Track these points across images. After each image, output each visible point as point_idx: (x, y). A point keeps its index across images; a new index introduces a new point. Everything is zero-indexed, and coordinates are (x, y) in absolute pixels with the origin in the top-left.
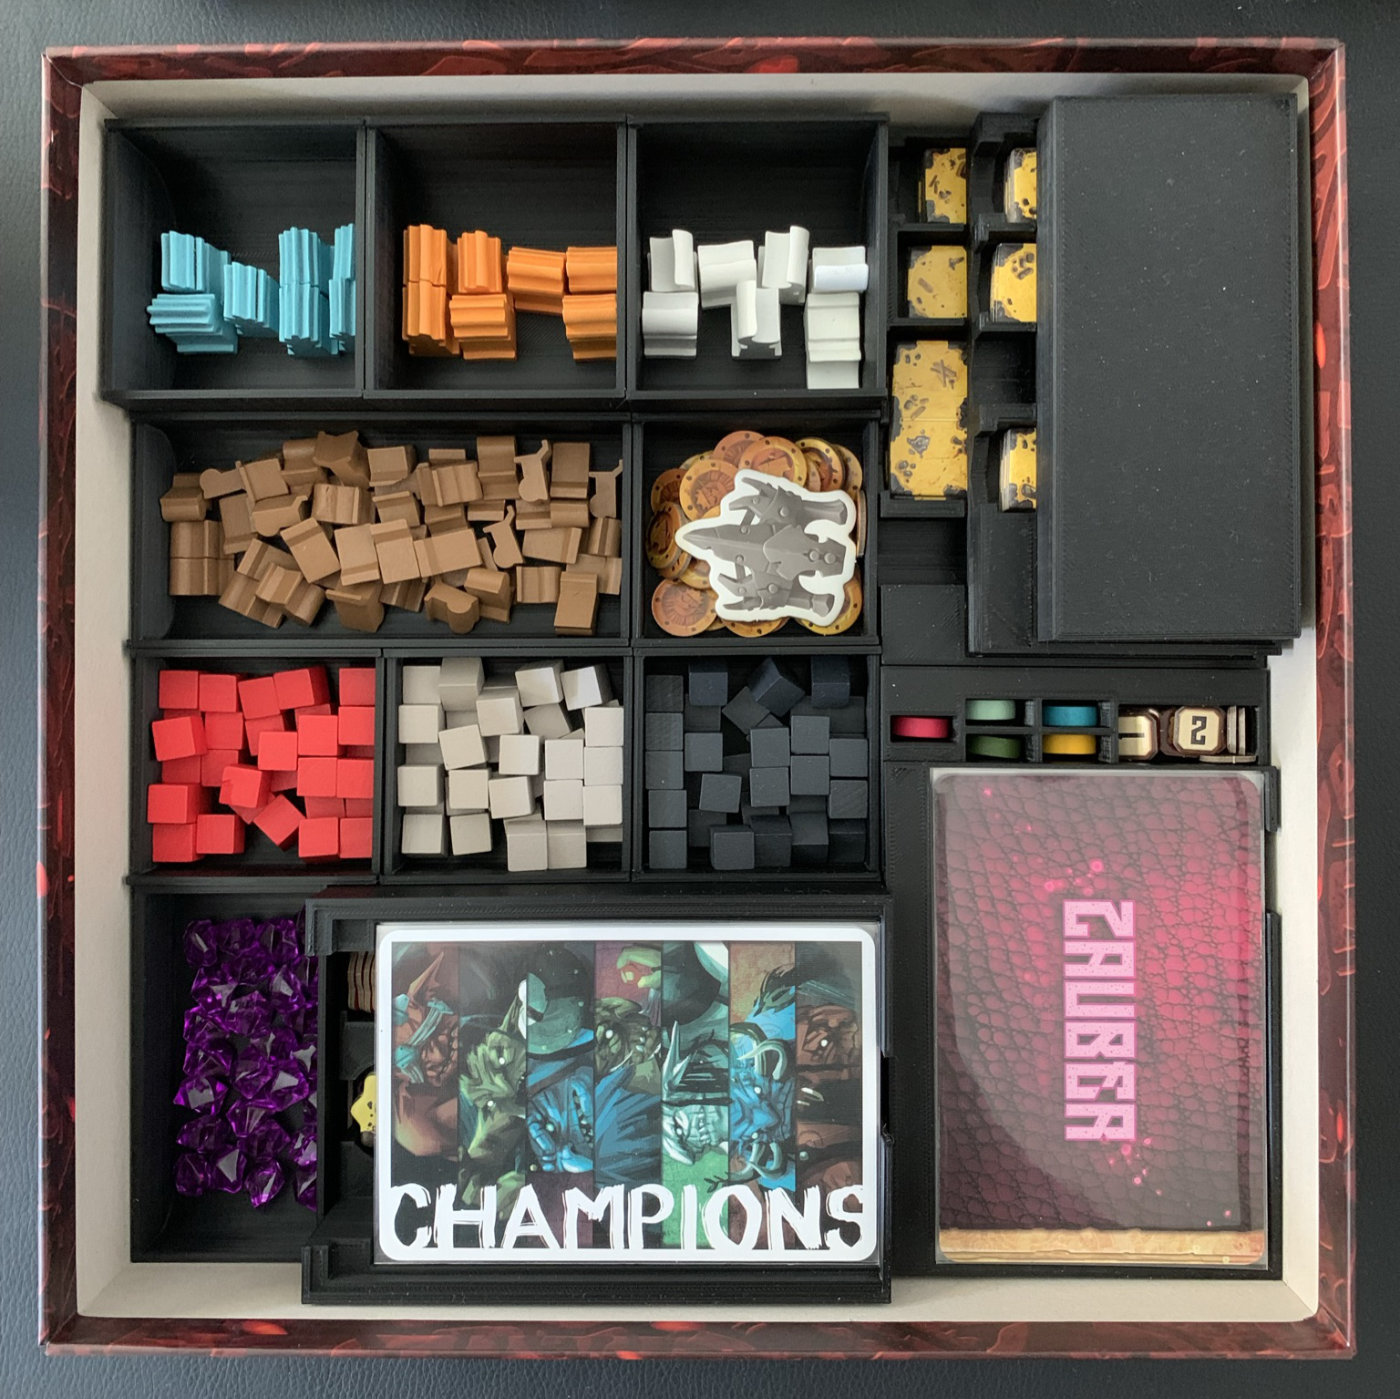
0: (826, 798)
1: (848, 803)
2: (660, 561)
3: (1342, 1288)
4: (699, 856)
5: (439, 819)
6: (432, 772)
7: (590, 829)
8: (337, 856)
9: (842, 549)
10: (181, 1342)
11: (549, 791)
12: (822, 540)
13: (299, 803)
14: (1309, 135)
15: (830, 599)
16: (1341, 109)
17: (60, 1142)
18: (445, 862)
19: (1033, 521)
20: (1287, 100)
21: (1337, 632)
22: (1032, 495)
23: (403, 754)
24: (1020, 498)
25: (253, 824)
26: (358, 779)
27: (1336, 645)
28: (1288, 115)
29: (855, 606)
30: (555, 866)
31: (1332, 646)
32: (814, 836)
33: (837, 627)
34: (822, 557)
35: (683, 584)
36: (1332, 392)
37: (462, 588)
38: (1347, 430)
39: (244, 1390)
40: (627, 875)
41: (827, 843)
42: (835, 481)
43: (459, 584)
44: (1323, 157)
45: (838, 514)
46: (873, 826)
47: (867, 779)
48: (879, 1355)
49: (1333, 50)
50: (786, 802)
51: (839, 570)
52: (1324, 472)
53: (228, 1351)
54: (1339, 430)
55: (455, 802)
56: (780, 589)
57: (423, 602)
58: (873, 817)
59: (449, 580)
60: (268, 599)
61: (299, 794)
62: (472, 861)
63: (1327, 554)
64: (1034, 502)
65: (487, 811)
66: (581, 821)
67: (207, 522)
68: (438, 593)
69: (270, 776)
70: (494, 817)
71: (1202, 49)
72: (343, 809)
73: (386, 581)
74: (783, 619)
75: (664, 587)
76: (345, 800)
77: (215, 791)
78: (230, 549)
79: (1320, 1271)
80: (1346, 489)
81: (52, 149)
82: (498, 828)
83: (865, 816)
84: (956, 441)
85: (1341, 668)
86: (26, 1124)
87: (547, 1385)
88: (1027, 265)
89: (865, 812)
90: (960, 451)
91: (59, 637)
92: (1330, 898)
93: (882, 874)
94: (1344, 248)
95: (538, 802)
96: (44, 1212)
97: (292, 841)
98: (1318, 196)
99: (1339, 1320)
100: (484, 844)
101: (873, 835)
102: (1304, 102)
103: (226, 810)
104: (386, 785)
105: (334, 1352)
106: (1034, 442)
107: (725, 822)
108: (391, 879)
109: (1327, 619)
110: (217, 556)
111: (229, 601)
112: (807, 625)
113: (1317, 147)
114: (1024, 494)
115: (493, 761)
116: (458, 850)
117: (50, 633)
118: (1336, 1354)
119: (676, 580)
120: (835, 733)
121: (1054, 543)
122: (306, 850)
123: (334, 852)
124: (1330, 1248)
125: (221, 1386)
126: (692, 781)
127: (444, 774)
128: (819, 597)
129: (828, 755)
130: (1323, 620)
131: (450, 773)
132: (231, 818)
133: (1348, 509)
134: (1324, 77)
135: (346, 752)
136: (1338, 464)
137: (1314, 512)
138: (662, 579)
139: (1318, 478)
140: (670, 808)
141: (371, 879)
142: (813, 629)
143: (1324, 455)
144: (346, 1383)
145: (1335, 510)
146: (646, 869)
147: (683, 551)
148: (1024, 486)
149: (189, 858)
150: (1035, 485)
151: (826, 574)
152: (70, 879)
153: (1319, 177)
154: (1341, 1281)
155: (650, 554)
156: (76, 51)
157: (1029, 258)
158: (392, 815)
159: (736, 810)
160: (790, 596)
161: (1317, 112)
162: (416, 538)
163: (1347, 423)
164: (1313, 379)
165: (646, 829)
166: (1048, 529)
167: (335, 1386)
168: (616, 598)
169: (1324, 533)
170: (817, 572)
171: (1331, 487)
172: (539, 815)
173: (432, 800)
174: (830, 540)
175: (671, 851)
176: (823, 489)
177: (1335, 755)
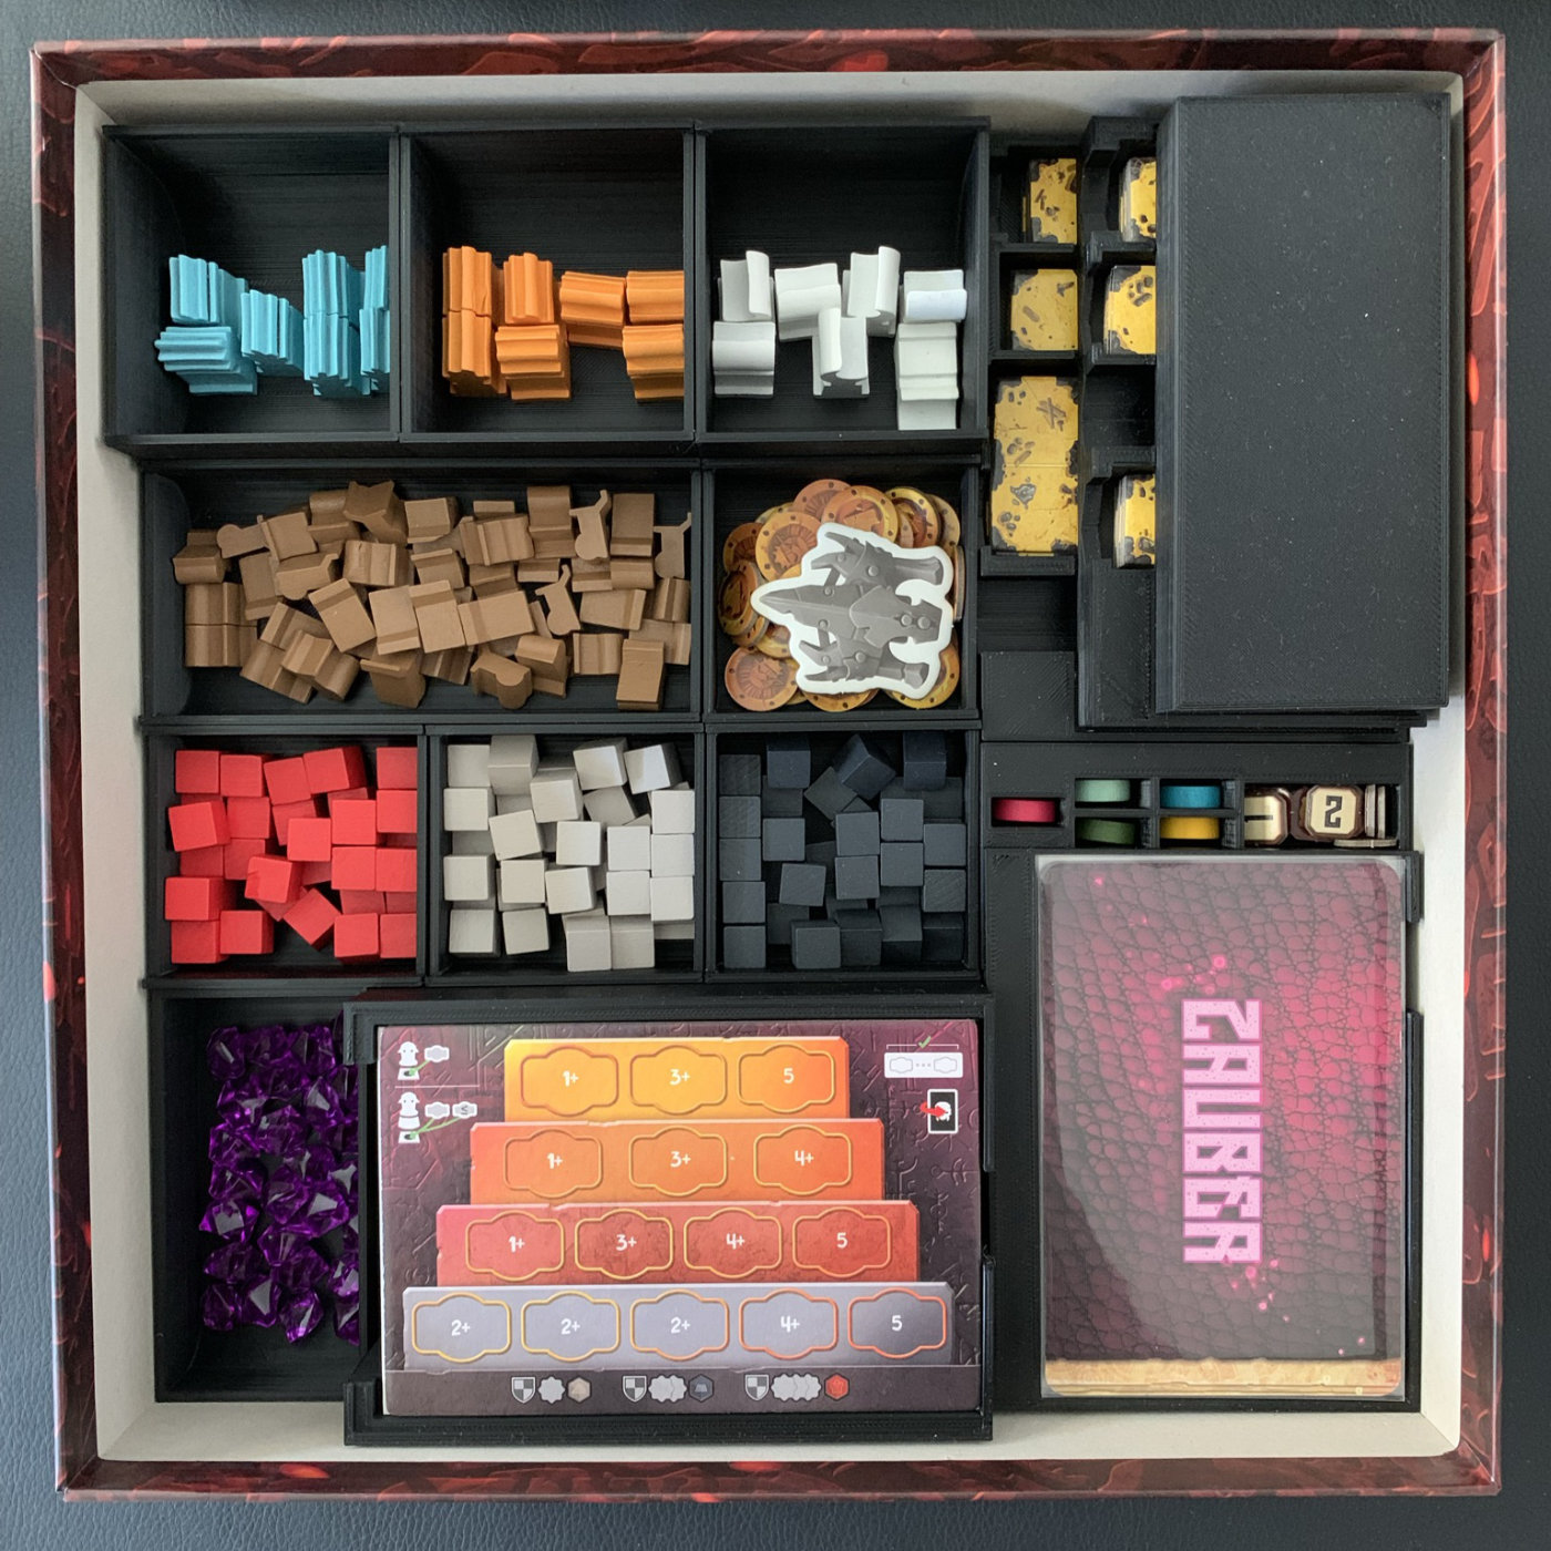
0: (920, 889)
1: (944, 894)
2: (734, 627)
3: (1487, 1418)
4: (779, 954)
5: (490, 915)
6: (483, 861)
7: (658, 925)
8: (378, 956)
9: (939, 612)
10: (212, 1487)
11: (612, 883)
12: (915, 602)
13: (334, 897)
14: (1464, 140)
15: (924, 669)
16: (1500, 111)
17: (75, 1270)
18: (498, 962)
19: (1151, 578)
20: (1440, 100)
21: (1489, 700)
22: (1151, 550)
23: (450, 843)
24: (1137, 553)
25: (283, 922)
26: (400, 870)
27: (1487, 715)
28: (1439, 118)
29: (952, 676)
30: (620, 965)
31: (1483, 715)
32: (907, 931)
33: (932, 700)
34: (915, 622)
35: (760, 652)
36: (1486, 432)
37: (513, 658)
38: (1502, 474)
39: (282, 1541)
40: (700, 975)
41: (920, 939)
42: (930, 536)
43: (509, 653)
44: (1480, 165)
45: (933, 573)
46: (972, 920)
47: (965, 868)
48: (979, 1495)
49: (1492, 42)
50: (876, 894)
51: (935, 637)
52: (1475, 521)
53: (263, 1496)
54: (1493, 473)
55: (508, 896)
56: (868, 657)
57: (469, 674)
58: (972, 912)
59: (498, 649)
60: (296, 671)
61: (333, 887)
62: (528, 961)
63: (1479, 613)
64: (1153, 557)
65: (544, 906)
66: (649, 916)
67: (226, 584)
68: (486, 664)
69: (301, 868)
70: (552, 912)
71: (1346, 42)
72: (383, 903)
73: (427, 651)
74: (872, 691)
75: (738, 656)
76: (385, 893)
77: (240, 885)
78: (252, 614)
79: (1463, 1401)
80: (1500, 540)
81: (44, 158)
82: (555, 924)
83: (963, 909)
84: (1065, 490)
85: (1493, 740)
86: (37, 1253)
87: (615, 1532)
88: (1145, 290)
89: (963, 905)
90: (1070, 501)
91: (63, 711)
92: (1478, 994)
93: (982, 972)
94: (1501, 269)
95: (600, 896)
96: (59, 1346)
97: (327, 940)
98: (1472, 210)
99: (1483, 1453)
100: (539, 941)
101: (972, 929)
102: (1457, 104)
103: (253, 905)
104: (431, 878)
105: (381, 1496)
106: (1153, 490)
107: (808, 916)
108: (438, 980)
109: (1477, 686)
110: (238, 624)
111: (252, 673)
112: (899, 698)
113: (1472, 154)
114: (1141, 548)
115: (549, 850)
116: (511, 949)
117: (52, 706)
118: (1479, 1490)
119: (751, 648)
120: (929, 818)
121: (1175, 601)
122: (343, 949)
123: (374, 951)
124: (1474, 1376)
125: (257, 1535)
126: (771, 872)
127: (495, 865)
128: (912, 666)
129: (922, 841)
130: (1473, 688)
131: (502, 864)
132: (260, 913)
133: (1502, 562)
134: (1480, 75)
135: (385, 840)
136: (1492, 513)
137: (1465, 567)
138: (737, 647)
139: (1469, 529)
140: (747, 901)
141: (415, 981)
142: (905, 702)
143: (1476, 502)
144: (394, 1533)
145: (1488, 564)
146: (721, 969)
147: (759, 616)
148: (1142, 539)
149: (212, 959)
150: (1153, 538)
151: (919, 641)
152: (80, 981)
153: (1474, 189)
154: (1486, 1412)
155: (722, 619)
156: (69, 46)
157: (1147, 282)
158: (438, 910)
159: (820, 904)
160: (881, 665)
161: (1472, 114)
162: (461, 602)
163: (1502, 465)
164: (1465, 418)
165: (720, 925)
166: (1168, 588)
167: (383, 1535)
168: (685, 669)
169: (1474, 590)
170: (910, 639)
171: (1485, 537)
172: (602, 911)
173: (483, 893)
174: (924, 602)
175: (748, 949)
176: (916, 545)
177: (1485, 836)
